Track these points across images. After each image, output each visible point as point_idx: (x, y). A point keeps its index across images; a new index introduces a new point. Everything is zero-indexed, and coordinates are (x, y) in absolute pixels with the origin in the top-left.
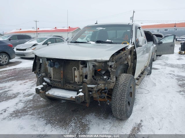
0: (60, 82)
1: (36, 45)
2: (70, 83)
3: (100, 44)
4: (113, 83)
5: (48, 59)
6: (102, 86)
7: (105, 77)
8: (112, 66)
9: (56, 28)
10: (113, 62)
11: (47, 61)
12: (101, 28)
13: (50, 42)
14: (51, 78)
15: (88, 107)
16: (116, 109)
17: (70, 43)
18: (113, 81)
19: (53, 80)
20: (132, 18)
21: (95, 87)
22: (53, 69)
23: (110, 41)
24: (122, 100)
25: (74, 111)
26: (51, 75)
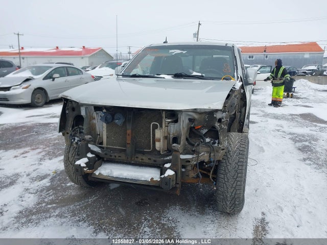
0: (125, 151)
1: (31, 79)
2: (144, 153)
3: (182, 80)
4: (224, 149)
5: (98, 108)
6: (204, 156)
7: (208, 140)
8: (223, 120)
9: (57, 47)
10: (225, 112)
11: (95, 111)
12: (178, 51)
13: (57, 75)
14: (101, 143)
15: (179, 195)
16: (227, 196)
17: (121, 77)
18: (223, 146)
19: (107, 148)
20: (196, 35)
21: (193, 158)
22: (107, 127)
23: (200, 74)
24: (237, 179)
25: (141, 204)
26: (101, 138)
